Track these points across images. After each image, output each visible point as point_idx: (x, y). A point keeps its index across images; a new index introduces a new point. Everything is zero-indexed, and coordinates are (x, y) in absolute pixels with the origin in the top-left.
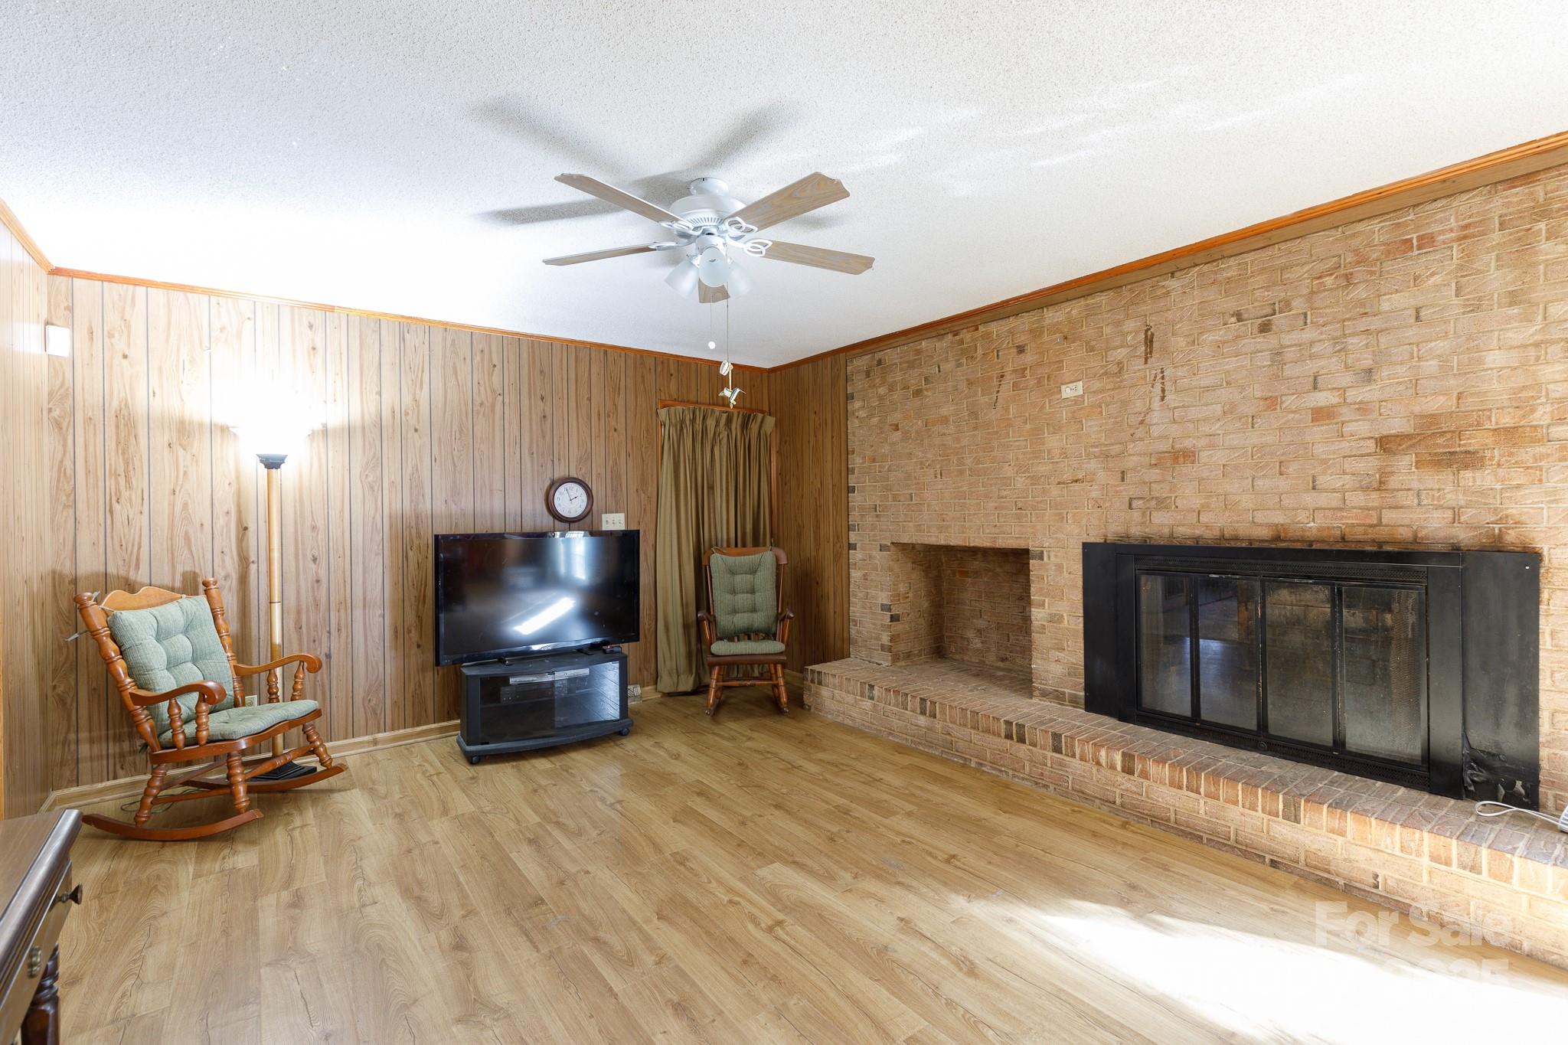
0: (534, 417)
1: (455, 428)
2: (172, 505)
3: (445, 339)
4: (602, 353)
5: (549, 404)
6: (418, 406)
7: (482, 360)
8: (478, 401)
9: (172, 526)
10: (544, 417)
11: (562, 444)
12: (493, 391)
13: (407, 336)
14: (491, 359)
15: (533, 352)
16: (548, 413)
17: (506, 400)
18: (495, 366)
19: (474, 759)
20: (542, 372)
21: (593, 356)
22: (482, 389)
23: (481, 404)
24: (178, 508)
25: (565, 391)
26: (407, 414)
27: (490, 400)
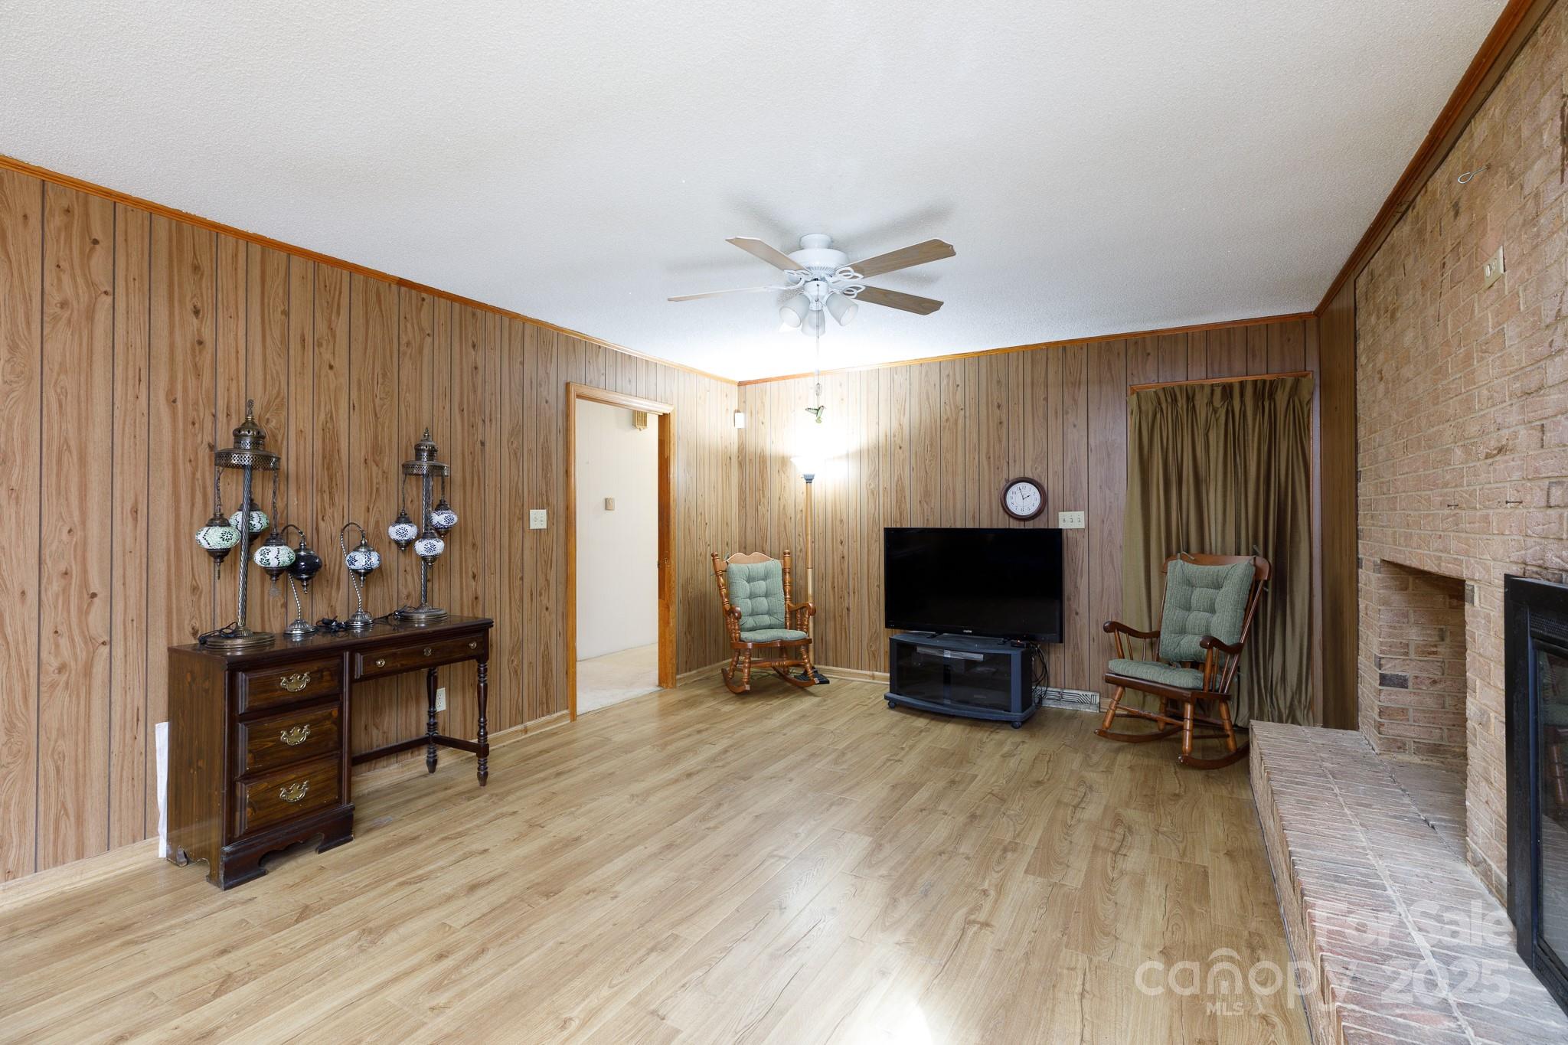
0: (991, 424)
1: (927, 442)
2: (779, 506)
3: (920, 373)
4: (1060, 350)
5: (1005, 410)
6: (902, 429)
7: (948, 384)
8: (944, 418)
9: (779, 519)
10: (1001, 423)
11: (1017, 446)
12: (956, 407)
13: (896, 377)
14: (955, 380)
15: (991, 366)
16: (1004, 419)
17: (967, 414)
18: (958, 386)
19: (894, 705)
20: (999, 382)
21: (1050, 356)
22: (948, 408)
23: (947, 420)
24: (782, 507)
25: (1021, 397)
26: (895, 436)
27: (954, 416)
